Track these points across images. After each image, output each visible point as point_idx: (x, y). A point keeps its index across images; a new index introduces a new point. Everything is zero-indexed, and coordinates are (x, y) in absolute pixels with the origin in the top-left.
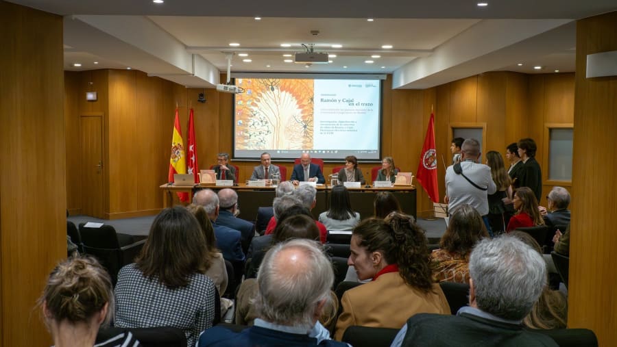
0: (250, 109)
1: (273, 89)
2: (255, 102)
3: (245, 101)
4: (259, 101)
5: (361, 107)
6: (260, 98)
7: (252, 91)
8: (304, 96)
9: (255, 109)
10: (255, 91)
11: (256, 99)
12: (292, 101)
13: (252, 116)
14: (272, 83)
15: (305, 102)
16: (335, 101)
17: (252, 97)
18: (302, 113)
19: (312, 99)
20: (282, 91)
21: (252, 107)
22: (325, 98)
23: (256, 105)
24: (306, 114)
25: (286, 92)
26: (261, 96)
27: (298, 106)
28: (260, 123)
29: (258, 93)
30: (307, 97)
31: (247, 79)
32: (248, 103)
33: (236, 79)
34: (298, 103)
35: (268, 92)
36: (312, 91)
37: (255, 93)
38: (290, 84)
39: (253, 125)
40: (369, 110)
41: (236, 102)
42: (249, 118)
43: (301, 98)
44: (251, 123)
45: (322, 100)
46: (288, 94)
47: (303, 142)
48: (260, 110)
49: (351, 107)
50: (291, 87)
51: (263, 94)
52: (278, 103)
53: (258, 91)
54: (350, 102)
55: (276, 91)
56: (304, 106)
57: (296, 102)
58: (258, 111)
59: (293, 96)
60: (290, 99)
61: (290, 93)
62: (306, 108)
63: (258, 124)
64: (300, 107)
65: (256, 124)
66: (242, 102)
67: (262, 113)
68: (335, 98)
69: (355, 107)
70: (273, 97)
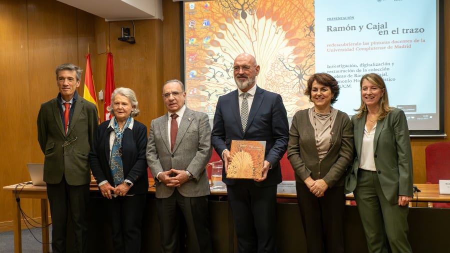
0: (207, 52)
1: (244, 16)
2: (216, 39)
3: (200, 39)
4: (222, 37)
5: (401, 37)
6: (224, 32)
7: (211, 21)
8: (297, 24)
9: (216, 50)
10: (216, 21)
11: (217, 34)
12: (277, 33)
13: (212, 63)
14: (242, 6)
15: (300, 34)
16: (353, 28)
17: (211, 30)
18: (295, 52)
19: (312, 28)
20: (259, 17)
21: (211, 48)
22: (334, 24)
23: (218, 44)
24: (302, 55)
25: (267, 18)
26: (226, 28)
27: (287, 41)
28: (225, 73)
29: (220, 24)
30: (303, 25)
31: (202, 3)
32: (205, 41)
33: (186, 4)
34: (286, 37)
35: (237, 21)
36: (311, 14)
37: (216, 25)
38: (273, 5)
39: (214, 77)
40: (417, 41)
41: (186, 42)
42: (207, 66)
43: (293, 27)
44: (210, 75)
45: (329, 29)
46: (270, 20)
47: (297, 104)
48: (224, 51)
49: (384, 38)
50: (275, 9)
51: (229, 25)
52: (254, 39)
53: (221, 21)
54: (382, 29)
55: (249, 18)
56: (298, 40)
57: (284, 34)
58: (221, 53)
59: (278, 24)
60: (273, 30)
61: (273, 20)
62: (300, 44)
63: (222, 75)
64: (291, 44)
65: (219, 74)
66: (195, 40)
67: (226, 56)
68: (351, 23)
69: (390, 37)
70: (245, 30)
